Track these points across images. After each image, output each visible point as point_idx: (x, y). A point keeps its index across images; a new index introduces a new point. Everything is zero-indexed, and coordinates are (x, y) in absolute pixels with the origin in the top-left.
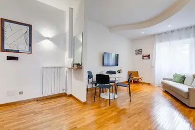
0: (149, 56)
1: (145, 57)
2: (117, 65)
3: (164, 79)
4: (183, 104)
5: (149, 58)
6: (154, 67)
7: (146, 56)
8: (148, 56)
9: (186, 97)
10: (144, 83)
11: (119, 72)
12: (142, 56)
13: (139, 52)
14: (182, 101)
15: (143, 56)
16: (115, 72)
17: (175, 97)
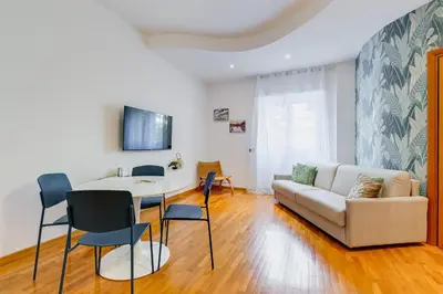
0: (244, 123)
1: (235, 128)
2: (170, 147)
3: (276, 177)
4: (333, 240)
5: (244, 130)
6: (254, 150)
7: (237, 125)
8: (243, 125)
9: (342, 223)
10: (235, 189)
11: (175, 166)
12: (228, 123)
13: (221, 115)
14: (328, 232)
15: (231, 125)
16: (162, 169)
17: (307, 221)
